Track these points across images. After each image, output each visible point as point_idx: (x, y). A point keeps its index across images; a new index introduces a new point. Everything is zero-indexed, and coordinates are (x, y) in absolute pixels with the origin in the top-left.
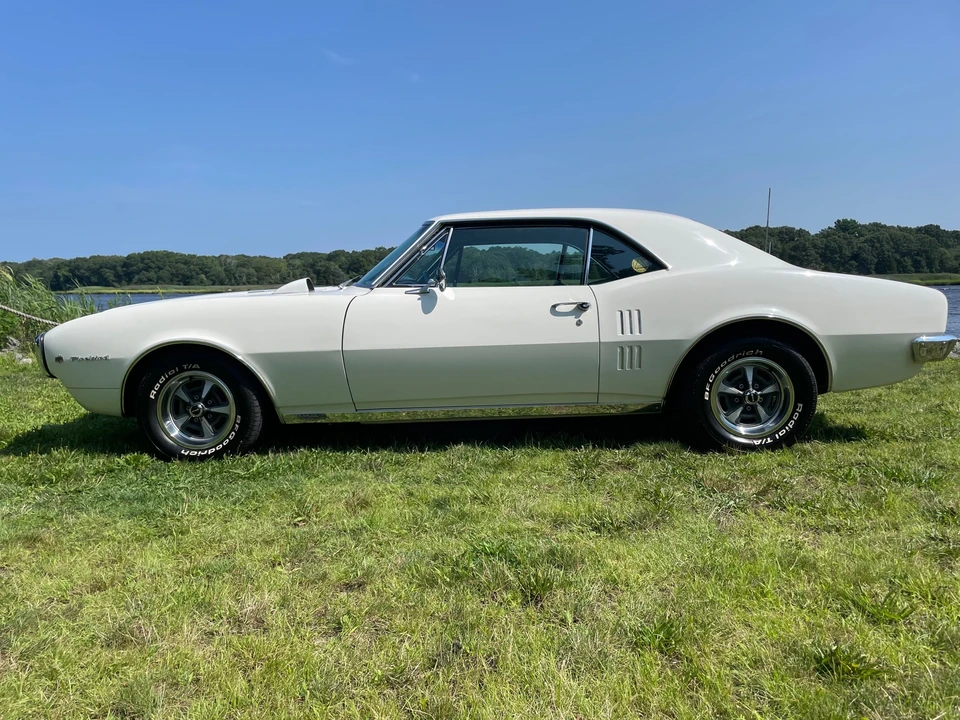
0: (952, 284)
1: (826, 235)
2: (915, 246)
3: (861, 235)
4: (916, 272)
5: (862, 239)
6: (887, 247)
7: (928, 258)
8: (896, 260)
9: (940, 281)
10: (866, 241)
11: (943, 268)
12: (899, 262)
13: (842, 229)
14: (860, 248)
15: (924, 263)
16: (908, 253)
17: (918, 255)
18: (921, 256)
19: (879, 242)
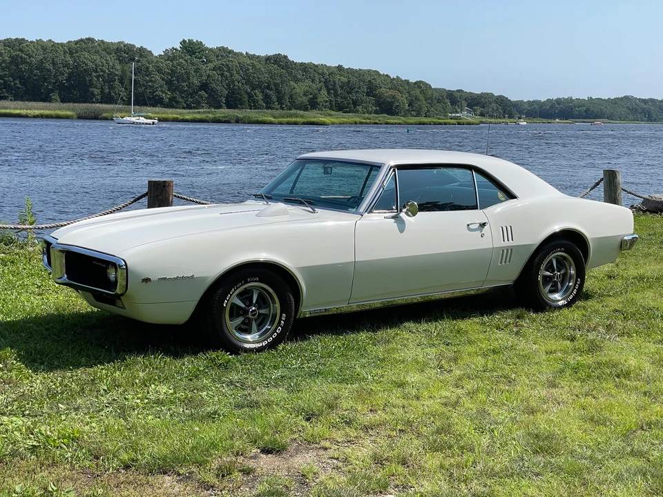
0: (304, 123)
1: (170, 56)
2: (265, 77)
3: (209, 61)
4: (268, 108)
5: (211, 65)
6: (237, 77)
7: (278, 92)
8: (246, 92)
9: (293, 120)
10: (214, 69)
11: (294, 105)
12: (250, 96)
13: (188, 51)
14: (208, 76)
15: (274, 98)
16: (259, 86)
17: (268, 88)
18: (271, 89)
19: (229, 70)
